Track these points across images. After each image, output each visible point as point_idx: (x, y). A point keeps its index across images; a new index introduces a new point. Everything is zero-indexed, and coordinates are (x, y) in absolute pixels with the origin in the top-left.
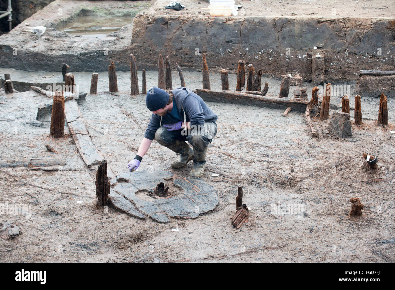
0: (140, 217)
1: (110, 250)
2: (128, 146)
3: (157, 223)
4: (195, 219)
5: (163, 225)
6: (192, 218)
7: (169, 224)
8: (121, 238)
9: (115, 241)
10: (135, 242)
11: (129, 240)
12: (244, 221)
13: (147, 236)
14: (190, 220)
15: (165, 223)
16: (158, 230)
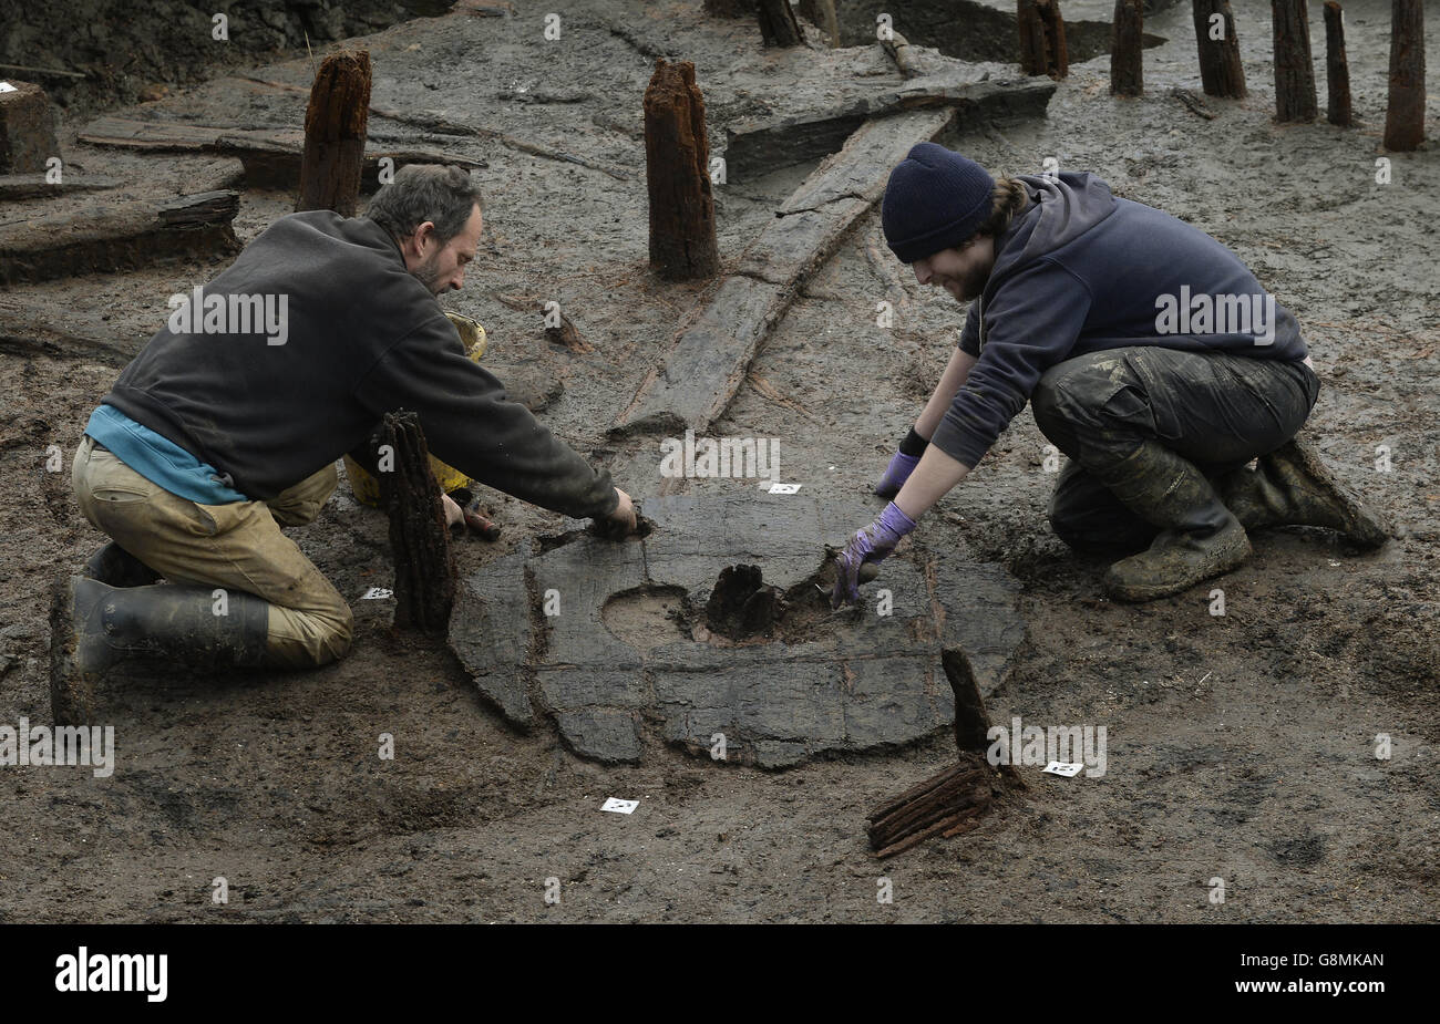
0: (510, 711)
1: (268, 840)
2: (914, 366)
3: (568, 758)
4: (779, 770)
5: (590, 769)
6: (758, 766)
7: (627, 771)
8: (352, 797)
9: (317, 804)
10: (404, 826)
11: (381, 813)
12: (944, 829)
13: (473, 812)
14: (747, 772)
15: (606, 765)
16: (546, 789)
